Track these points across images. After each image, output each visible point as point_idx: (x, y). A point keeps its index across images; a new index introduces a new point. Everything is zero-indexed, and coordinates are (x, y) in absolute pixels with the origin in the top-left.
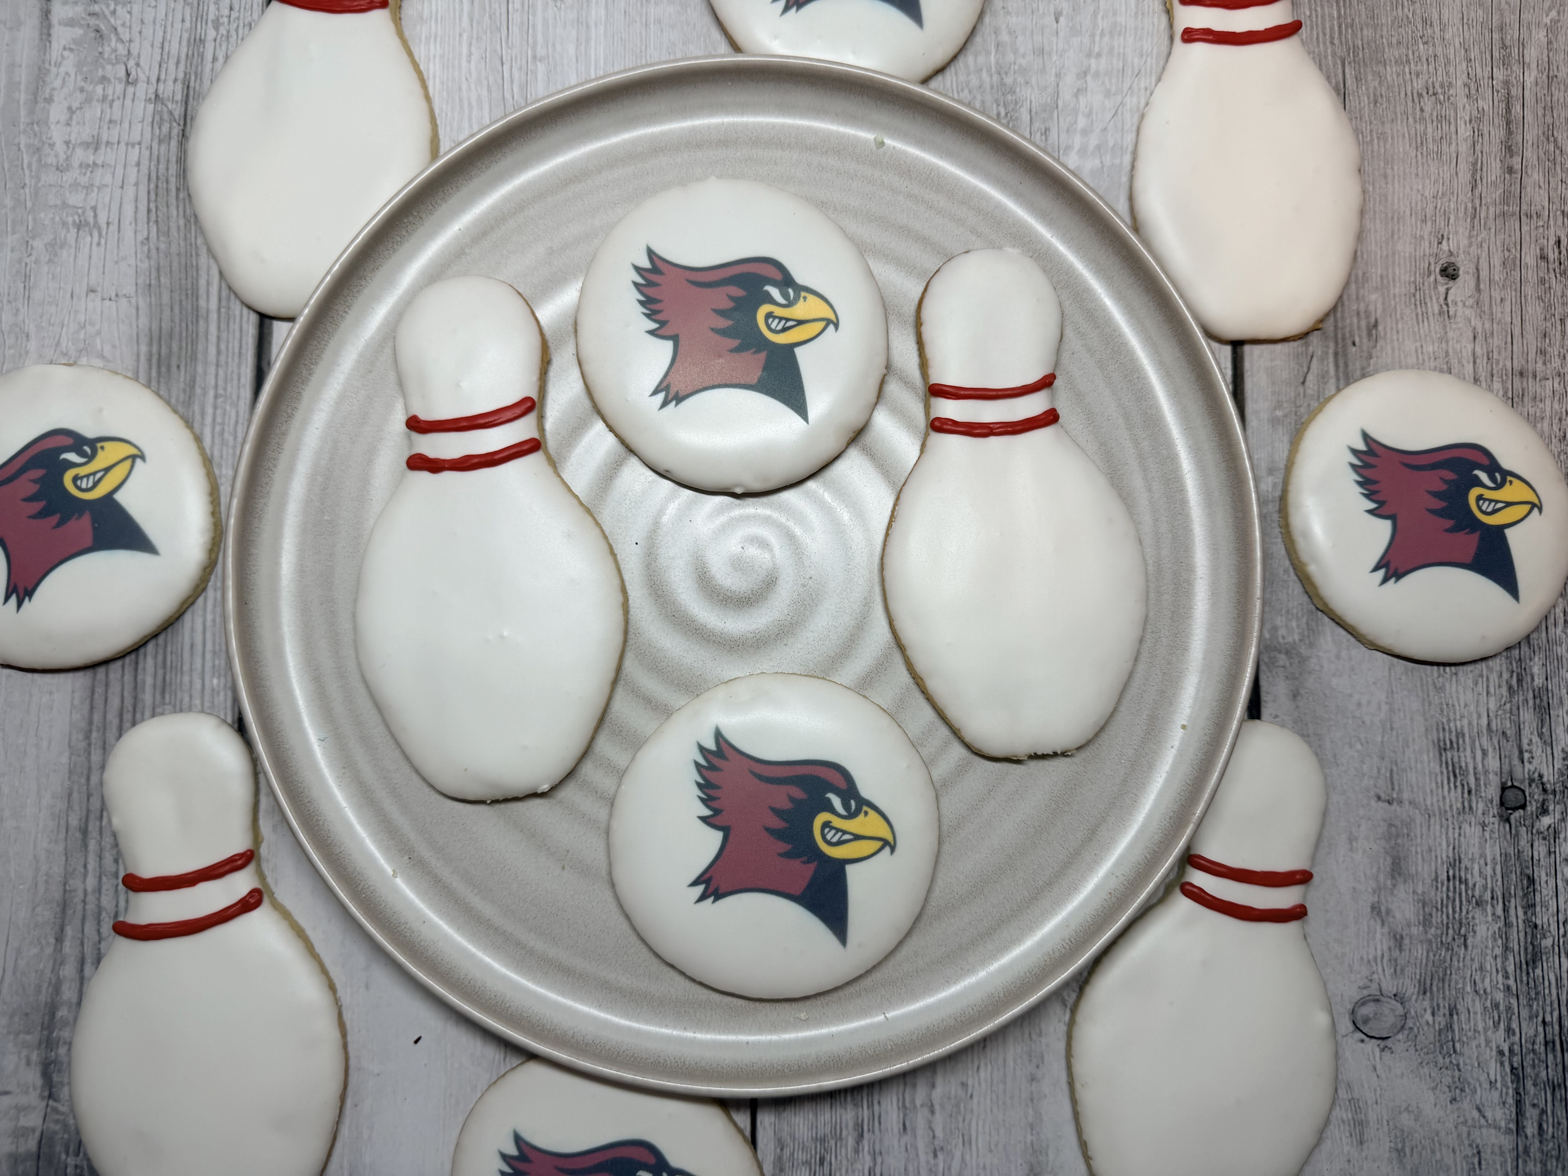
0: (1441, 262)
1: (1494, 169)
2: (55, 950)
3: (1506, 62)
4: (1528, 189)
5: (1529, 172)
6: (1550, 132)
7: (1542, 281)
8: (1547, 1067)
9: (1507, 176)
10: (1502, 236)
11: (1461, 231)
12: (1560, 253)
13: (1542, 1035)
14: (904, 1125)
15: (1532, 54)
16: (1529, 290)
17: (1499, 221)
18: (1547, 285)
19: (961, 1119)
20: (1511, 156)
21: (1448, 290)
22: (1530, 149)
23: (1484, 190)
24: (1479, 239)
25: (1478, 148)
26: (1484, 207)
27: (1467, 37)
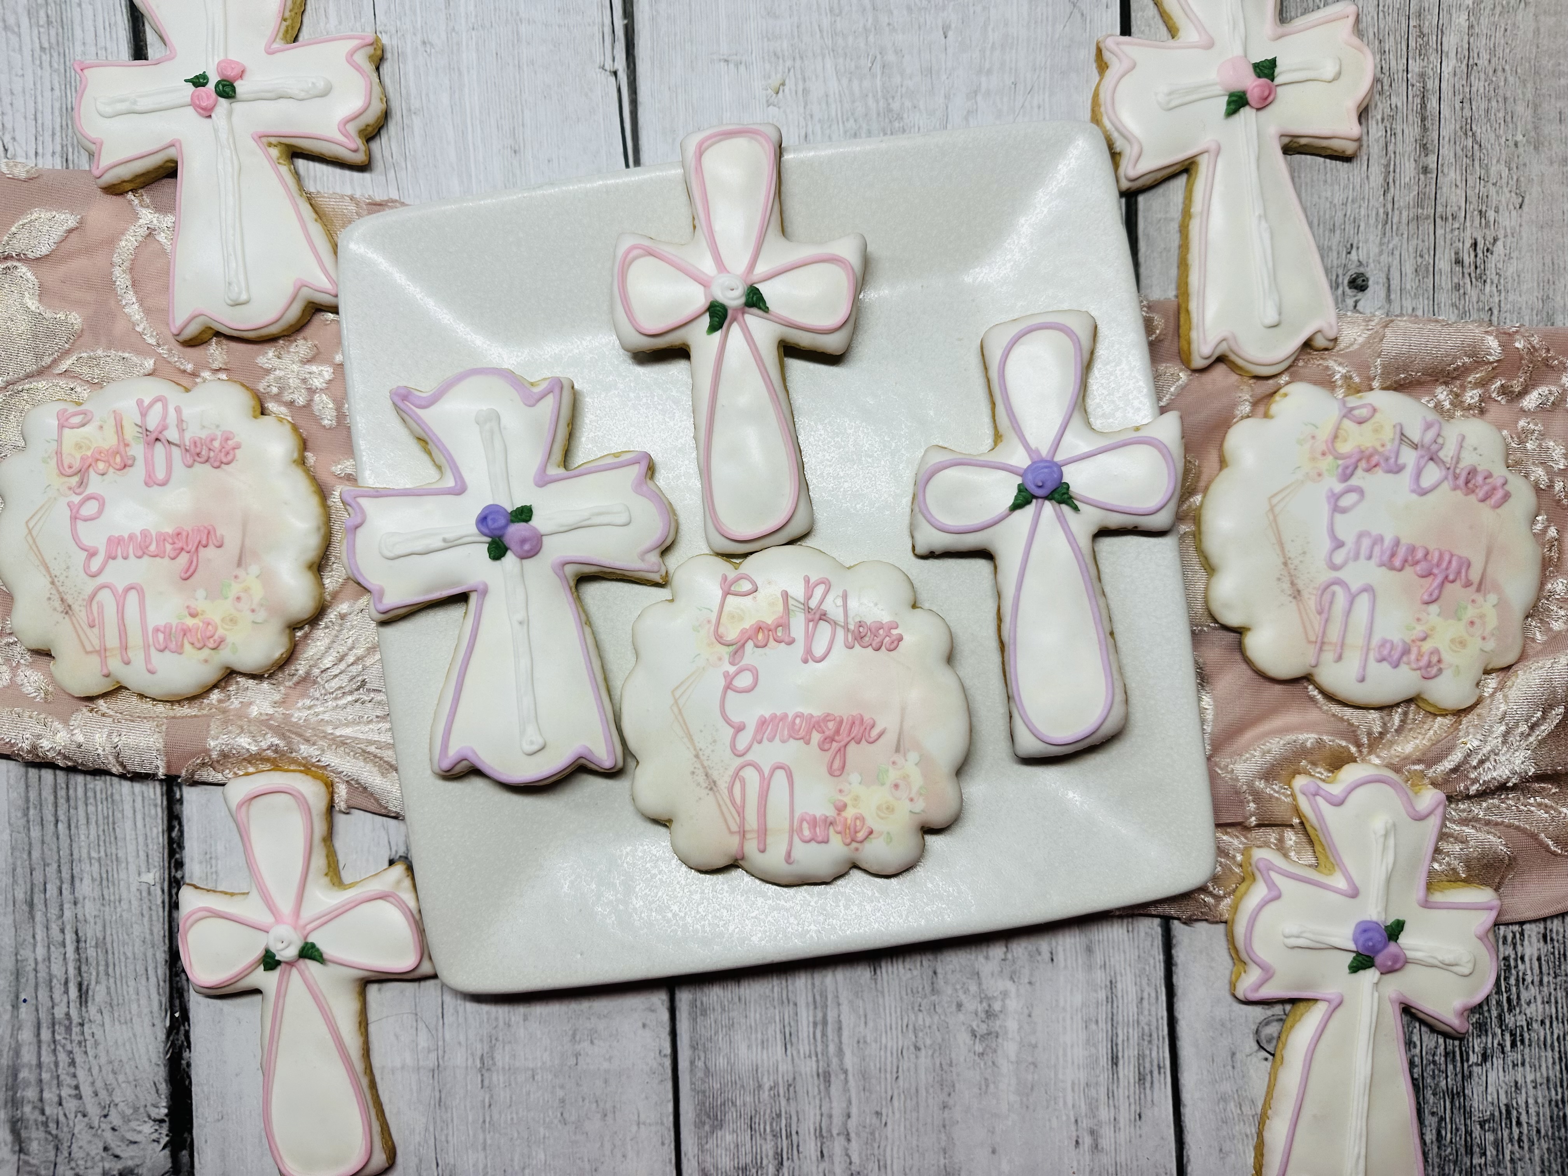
0: (1350, 273)
1: (1408, 170)
2: (12, 1016)
3: (1423, 52)
4: (1444, 189)
5: (1446, 171)
6: (1468, 127)
7: (1457, 287)
8: (1447, 1077)
9: (1422, 176)
10: (1415, 241)
11: (1372, 238)
12: (1476, 256)
13: (1442, 1047)
14: (822, 1152)
15: (1451, 41)
16: (1443, 297)
17: (1413, 225)
18: (1462, 291)
19: (876, 1145)
20: (1426, 155)
21: (1356, 302)
22: (1446, 146)
23: (1397, 193)
24: (1391, 246)
25: (1391, 148)
26: (1397, 212)
27: (1382, 26)
